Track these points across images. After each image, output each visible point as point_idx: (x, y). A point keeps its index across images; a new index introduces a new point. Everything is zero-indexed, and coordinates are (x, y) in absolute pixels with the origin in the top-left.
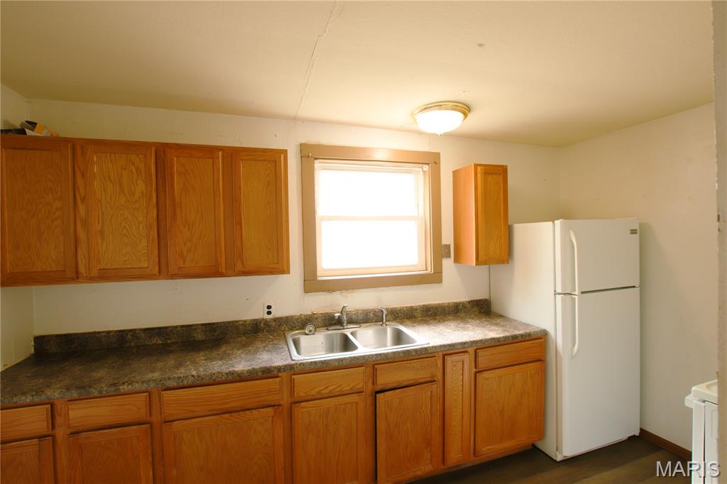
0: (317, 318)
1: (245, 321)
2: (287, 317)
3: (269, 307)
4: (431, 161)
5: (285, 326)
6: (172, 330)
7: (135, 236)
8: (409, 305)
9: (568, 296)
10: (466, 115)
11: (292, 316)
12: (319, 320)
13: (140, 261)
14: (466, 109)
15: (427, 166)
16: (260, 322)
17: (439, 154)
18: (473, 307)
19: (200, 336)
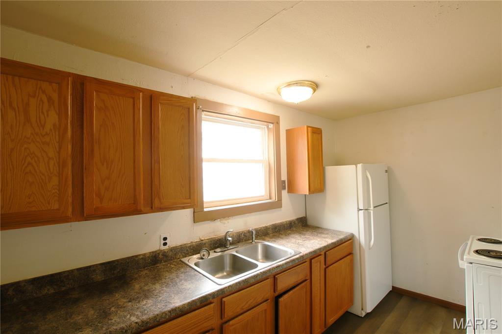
0: (205, 244)
1: (144, 255)
2: (181, 245)
3: (165, 239)
4: (274, 121)
5: (180, 254)
6: (68, 276)
7: (43, 175)
8: (264, 226)
9: (366, 211)
10: (314, 91)
11: (185, 244)
12: (207, 245)
13: (49, 203)
14: (315, 86)
15: (272, 125)
16: (159, 254)
17: (279, 117)
18: (299, 223)
19: (99, 277)
